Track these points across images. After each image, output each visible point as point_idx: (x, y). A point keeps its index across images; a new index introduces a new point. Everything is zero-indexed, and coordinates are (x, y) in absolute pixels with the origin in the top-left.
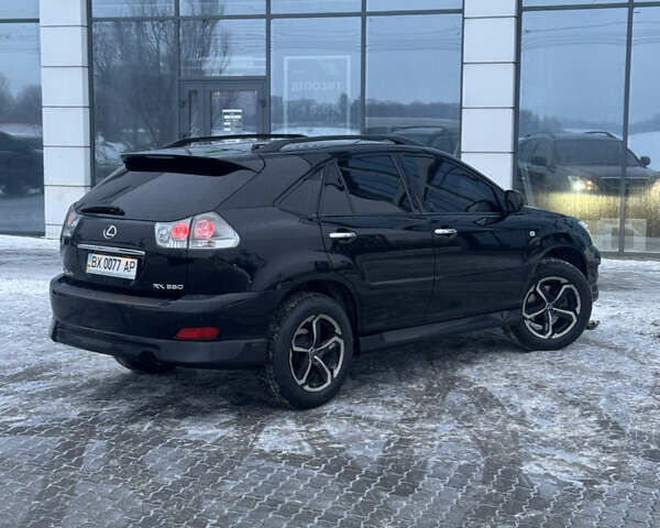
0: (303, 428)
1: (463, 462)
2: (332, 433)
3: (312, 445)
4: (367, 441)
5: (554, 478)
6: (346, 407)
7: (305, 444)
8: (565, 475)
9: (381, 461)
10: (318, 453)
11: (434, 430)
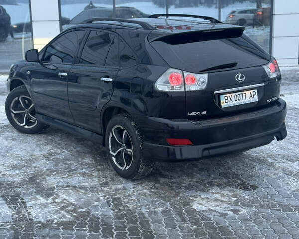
0: (50, 200)
1: (161, 209)
2: (71, 201)
3: (68, 212)
4: (96, 203)
5: (215, 211)
6: (62, 180)
7: (62, 212)
8: (218, 208)
9: (117, 216)
10: (77, 218)
11: (124, 189)
